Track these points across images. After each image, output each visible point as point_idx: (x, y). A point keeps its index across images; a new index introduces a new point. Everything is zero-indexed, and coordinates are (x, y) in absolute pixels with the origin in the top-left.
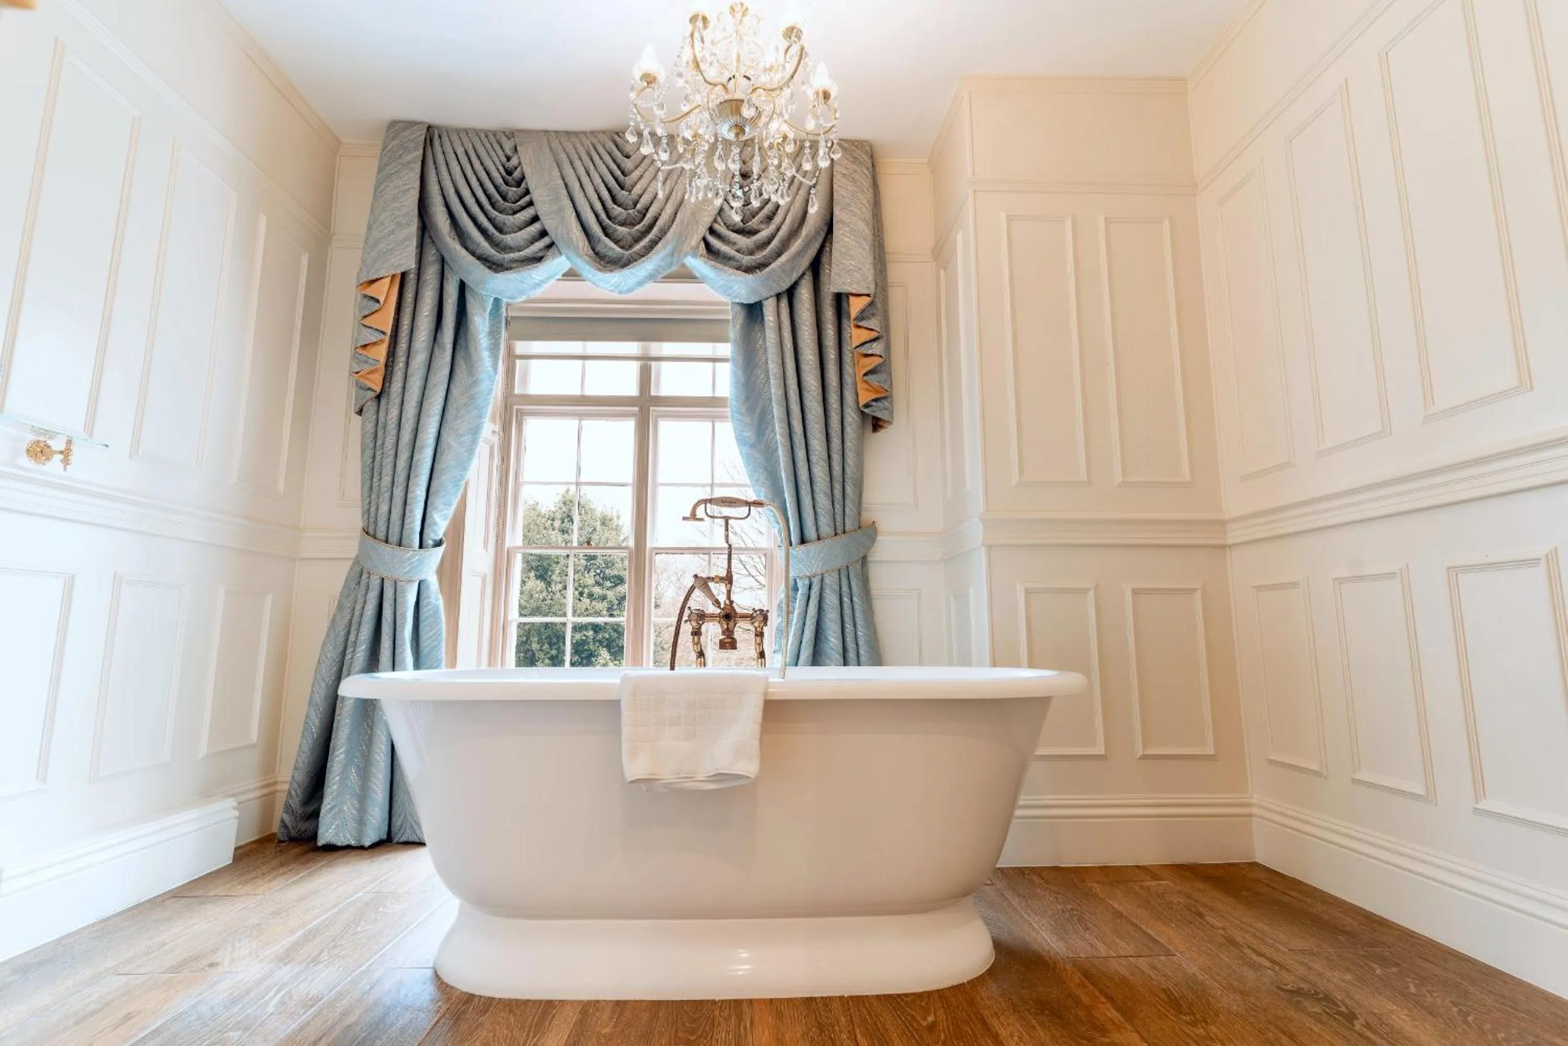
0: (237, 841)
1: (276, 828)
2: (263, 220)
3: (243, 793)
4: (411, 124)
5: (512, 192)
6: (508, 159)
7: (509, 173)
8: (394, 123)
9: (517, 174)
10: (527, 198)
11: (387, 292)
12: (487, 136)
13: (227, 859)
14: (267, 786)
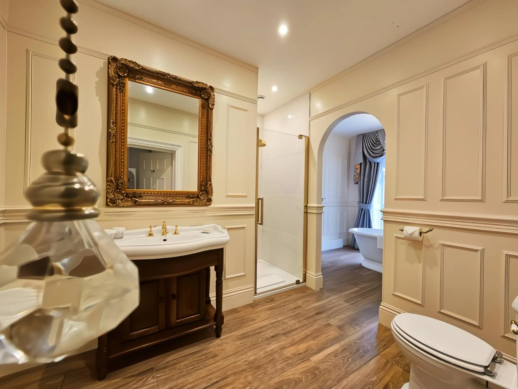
0: (343, 244)
1: (349, 244)
2: (340, 158)
3: (344, 239)
4: (361, 134)
5: (378, 143)
6: (377, 137)
7: (377, 139)
8: (358, 135)
9: (378, 140)
10: (380, 144)
11: (358, 167)
12: (373, 133)
13: (342, 247)
14: (348, 238)
